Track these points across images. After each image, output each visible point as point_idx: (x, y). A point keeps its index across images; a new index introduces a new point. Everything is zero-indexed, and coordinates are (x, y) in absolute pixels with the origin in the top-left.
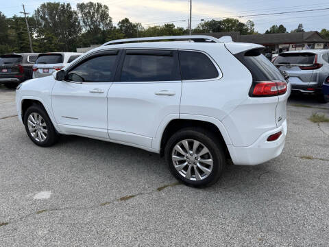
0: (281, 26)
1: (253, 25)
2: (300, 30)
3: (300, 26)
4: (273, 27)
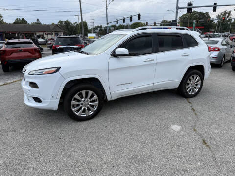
0: (23, 19)
1: (1, 16)
2: (38, 23)
3: (38, 20)
4: (17, 19)
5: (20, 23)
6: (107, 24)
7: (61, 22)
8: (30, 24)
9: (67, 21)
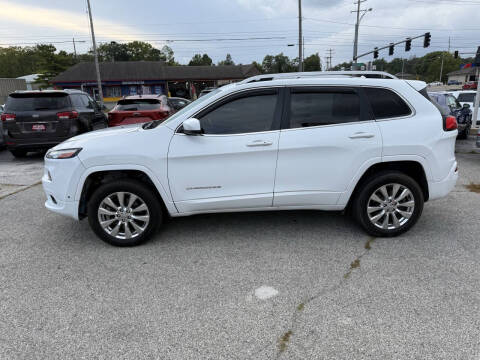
0: (205, 56)
1: (172, 53)
2: (228, 63)
3: (229, 56)
4: (196, 56)
5: (199, 64)
6: (355, 59)
7: (269, 58)
8: (217, 65)
9: (281, 55)
